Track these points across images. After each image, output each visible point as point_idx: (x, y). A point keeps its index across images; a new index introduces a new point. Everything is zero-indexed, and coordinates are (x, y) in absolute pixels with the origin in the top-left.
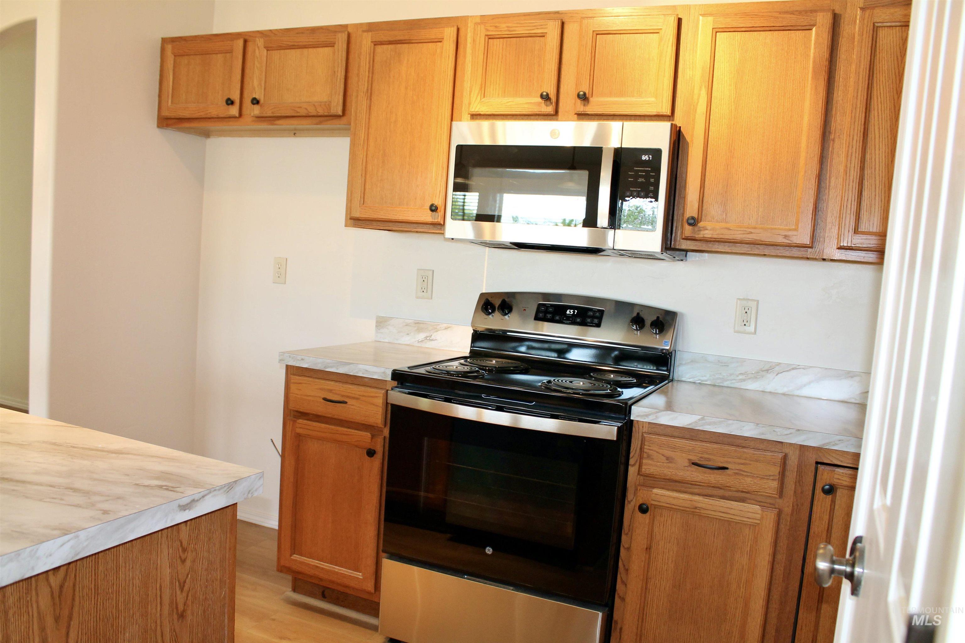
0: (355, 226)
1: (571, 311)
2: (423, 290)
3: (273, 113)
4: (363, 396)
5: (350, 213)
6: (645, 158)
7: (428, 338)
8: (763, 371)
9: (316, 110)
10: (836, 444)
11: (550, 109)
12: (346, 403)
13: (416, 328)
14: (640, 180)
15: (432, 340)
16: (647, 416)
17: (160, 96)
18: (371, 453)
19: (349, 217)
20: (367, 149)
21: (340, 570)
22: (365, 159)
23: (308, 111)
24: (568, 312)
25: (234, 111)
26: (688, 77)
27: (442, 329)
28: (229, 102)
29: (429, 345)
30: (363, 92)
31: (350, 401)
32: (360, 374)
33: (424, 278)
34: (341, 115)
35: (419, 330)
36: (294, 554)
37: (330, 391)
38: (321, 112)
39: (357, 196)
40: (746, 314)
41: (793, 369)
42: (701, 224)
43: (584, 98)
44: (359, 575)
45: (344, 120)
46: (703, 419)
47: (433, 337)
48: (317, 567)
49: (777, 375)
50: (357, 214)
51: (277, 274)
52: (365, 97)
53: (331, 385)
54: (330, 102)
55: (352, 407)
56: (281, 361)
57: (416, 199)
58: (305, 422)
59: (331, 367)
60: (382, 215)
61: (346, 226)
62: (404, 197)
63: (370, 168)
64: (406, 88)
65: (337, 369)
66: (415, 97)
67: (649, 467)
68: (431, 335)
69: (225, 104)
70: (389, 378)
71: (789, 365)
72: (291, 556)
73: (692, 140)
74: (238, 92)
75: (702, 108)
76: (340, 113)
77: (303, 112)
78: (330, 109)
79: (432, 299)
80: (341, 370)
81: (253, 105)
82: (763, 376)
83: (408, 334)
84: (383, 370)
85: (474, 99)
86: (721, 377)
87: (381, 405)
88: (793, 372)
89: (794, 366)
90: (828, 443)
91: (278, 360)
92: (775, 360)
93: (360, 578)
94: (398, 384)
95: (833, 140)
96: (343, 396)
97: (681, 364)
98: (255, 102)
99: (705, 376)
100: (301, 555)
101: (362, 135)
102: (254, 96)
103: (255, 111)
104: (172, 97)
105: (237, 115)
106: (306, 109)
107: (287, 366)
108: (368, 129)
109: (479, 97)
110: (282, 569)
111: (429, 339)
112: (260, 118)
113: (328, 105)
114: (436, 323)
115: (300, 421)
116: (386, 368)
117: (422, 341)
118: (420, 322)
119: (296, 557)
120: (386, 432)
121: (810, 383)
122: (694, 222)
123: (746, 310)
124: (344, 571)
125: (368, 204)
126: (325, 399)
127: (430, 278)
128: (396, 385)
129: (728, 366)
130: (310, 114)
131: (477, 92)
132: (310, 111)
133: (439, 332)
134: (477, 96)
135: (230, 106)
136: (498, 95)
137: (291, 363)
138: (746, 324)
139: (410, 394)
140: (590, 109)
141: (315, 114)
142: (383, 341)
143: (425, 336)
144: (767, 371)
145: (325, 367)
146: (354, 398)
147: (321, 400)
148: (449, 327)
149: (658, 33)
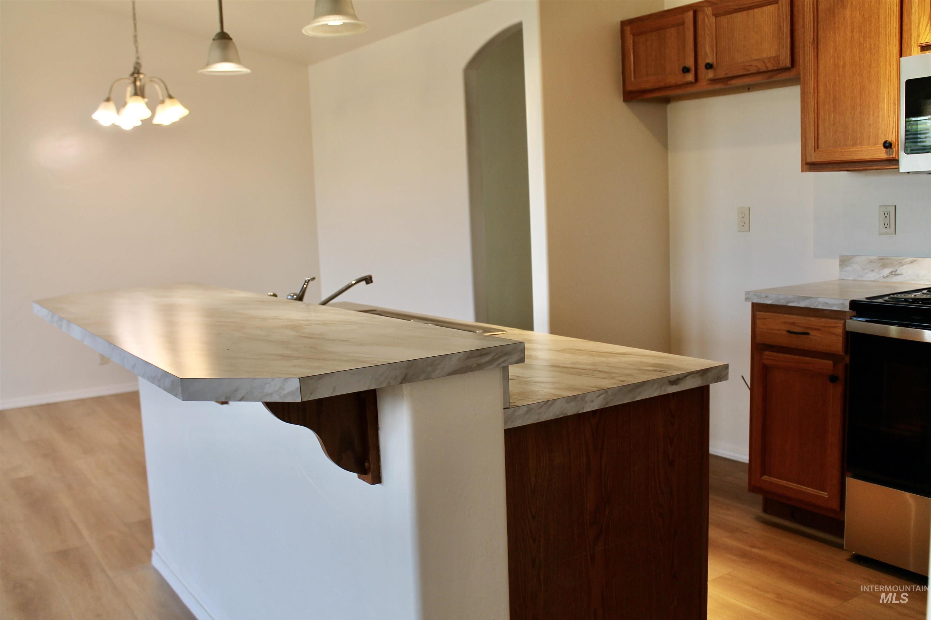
0: (811, 170)
2: (886, 226)
3: (726, 74)
4: (825, 327)
5: (806, 158)
9: (766, 66)
12: (808, 334)
15: (897, 275)
17: (623, 73)
18: (833, 379)
19: (804, 163)
20: (818, 96)
21: (807, 489)
22: (816, 106)
23: (758, 68)
25: (690, 77)
28: (685, 70)
29: (894, 279)
30: (810, 42)
31: (812, 333)
32: (820, 307)
33: (886, 214)
34: (790, 67)
35: (884, 266)
36: (764, 474)
37: (793, 324)
38: (771, 67)
39: (811, 143)
44: (825, 495)
45: (793, 72)
47: (898, 272)
48: (785, 487)
50: (812, 159)
51: (741, 223)
53: (793, 318)
54: (779, 56)
55: (815, 338)
56: (747, 299)
57: (869, 137)
58: (771, 353)
59: (793, 302)
60: (837, 157)
61: (803, 171)
62: (857, 138)
63: (821, 113)
64: (852, 31)
65: (799, 303)
66: (861, 39)
68: (897, 270)
69: (681, 72)
70: (847, 309)
72: (761, 476)
74: (692, 60)
76: (788, 65)
78: (779, 63)
79: (895, 234)
80: (802, 304)
81: (707, 70)
83: (872, 271)
84: (841, 302)
85: (923, 31)
87: (841, 334)
91: (744, 299)
93: (826, 497)
94: (857, 314)
96: (805, 328)
98: (709, 66)
100: (770, 475)
101: (812, 84)
102: (707, 62)
103: (709, 75)
104: (634, 73)
105: (693, 80)
106: (756, 66)
107: (753, 304)
108: (817, 76)
109: (928, 28)
110: (753, 488)
111: (894, 274)
112: (713, 81)
113: (777, 59)
115: (767, 353)
116: (845, 300)
117: (886, 276)
119: (765, 478)
120: (847, 359)
124: (810, 490)
125: (822, 148)
126: (789, 332)
127: (893, 213)
128: (855, 314)
130: (761, 70)
131: (926, 22)
132: (760, 68)
133: (904, 266)
135: (686, 74)
137: (755, 301)
139: (866, 321)
141: (765, 70)
142: (847, 279)
143: (891, 271)
145: (788, 302)
146: (816, 329)
147: (785, 333)
148: (915, 260)
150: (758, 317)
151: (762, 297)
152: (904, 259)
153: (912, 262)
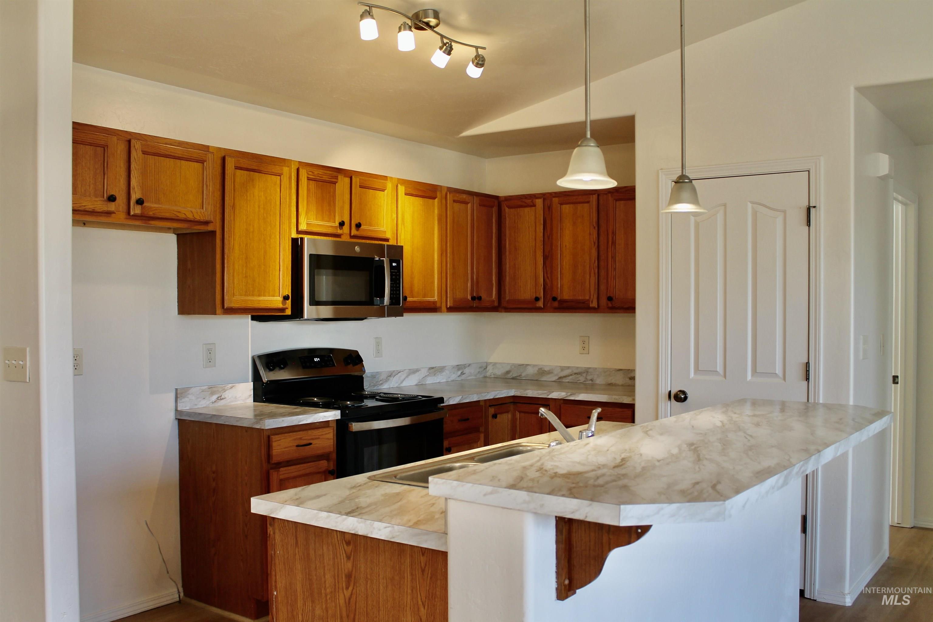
2: (209, 360)
3: (154, 214)
4: (321, 435)
5: (227, 303)
6: (394, 264)
7: (219, 398)
9: (193, 216)
10: (497, 395)
11: (341, 232)
12: (310, 444)
13: (210, 392)
14: (394, 277)
15: (222, 399)
24: (315, 360)
25: (113, 207)
27: (229, 388)
28: (112, 198)
29: (221, 403)
30: (231, 206)
31: (313, 442)
33: (209, 350)
35: (212, 394)
37: (301, 439)
38: (197, 218)
40: (378, 347)
41: (399, 372)
42: (407, 299)
43: (359, 226)
47: (223, 397)
50: (232, 304)
52: (232, 210)
53: (302, 434)
55: (315, 446)
57: (269, 290)
58: (285, 468)
59: (302, 420)
62: (262, 290)
65: (306, 420)
66: (265, 215)
67: (446, 428)
68: (222, 395)
70: (338, 417)
71: (397, 371)
75: (402, 236)
77: (182, 216)
78: (205, 217)
79: (215, 366)
80: (309, 421)
82: (389, 379)
83: (204, 398)
85: (303, 221)
88: (399, 374)
92: (393, 369)
96: (309, 440)
98: (139, 202)
99: (367, 386)
103: (136, 210)
106: (185, 215)
108: (234, 236)
109: (306, 219)
112: (135, 217)
114: (224, 385)
115: (282, 469)
117: (215, 402)
118: (212, 386)
120: (334, 456)
121: (405, 379)
122: (405, 299)
123: (378, 344)
126: (297, 446)
127: (213, 350)
129: (375, 377)
130: (188, 219)
131: (304, 216)
132: (188, 217)
133: (227, 392)
134: (305, 218)
136: (314, 218)
138: (379, 352)
140: (360, 233)
141: (193, 219)
143: (217, 397)
144: (390, 376)
145: (299, 422)
146: (316, 439)
147: (295, 448)
148: (234, 386)
149: (384, 191)
150: (274, 440)
151: (280, 422)
152: (226, 386)
153: (231, 388)
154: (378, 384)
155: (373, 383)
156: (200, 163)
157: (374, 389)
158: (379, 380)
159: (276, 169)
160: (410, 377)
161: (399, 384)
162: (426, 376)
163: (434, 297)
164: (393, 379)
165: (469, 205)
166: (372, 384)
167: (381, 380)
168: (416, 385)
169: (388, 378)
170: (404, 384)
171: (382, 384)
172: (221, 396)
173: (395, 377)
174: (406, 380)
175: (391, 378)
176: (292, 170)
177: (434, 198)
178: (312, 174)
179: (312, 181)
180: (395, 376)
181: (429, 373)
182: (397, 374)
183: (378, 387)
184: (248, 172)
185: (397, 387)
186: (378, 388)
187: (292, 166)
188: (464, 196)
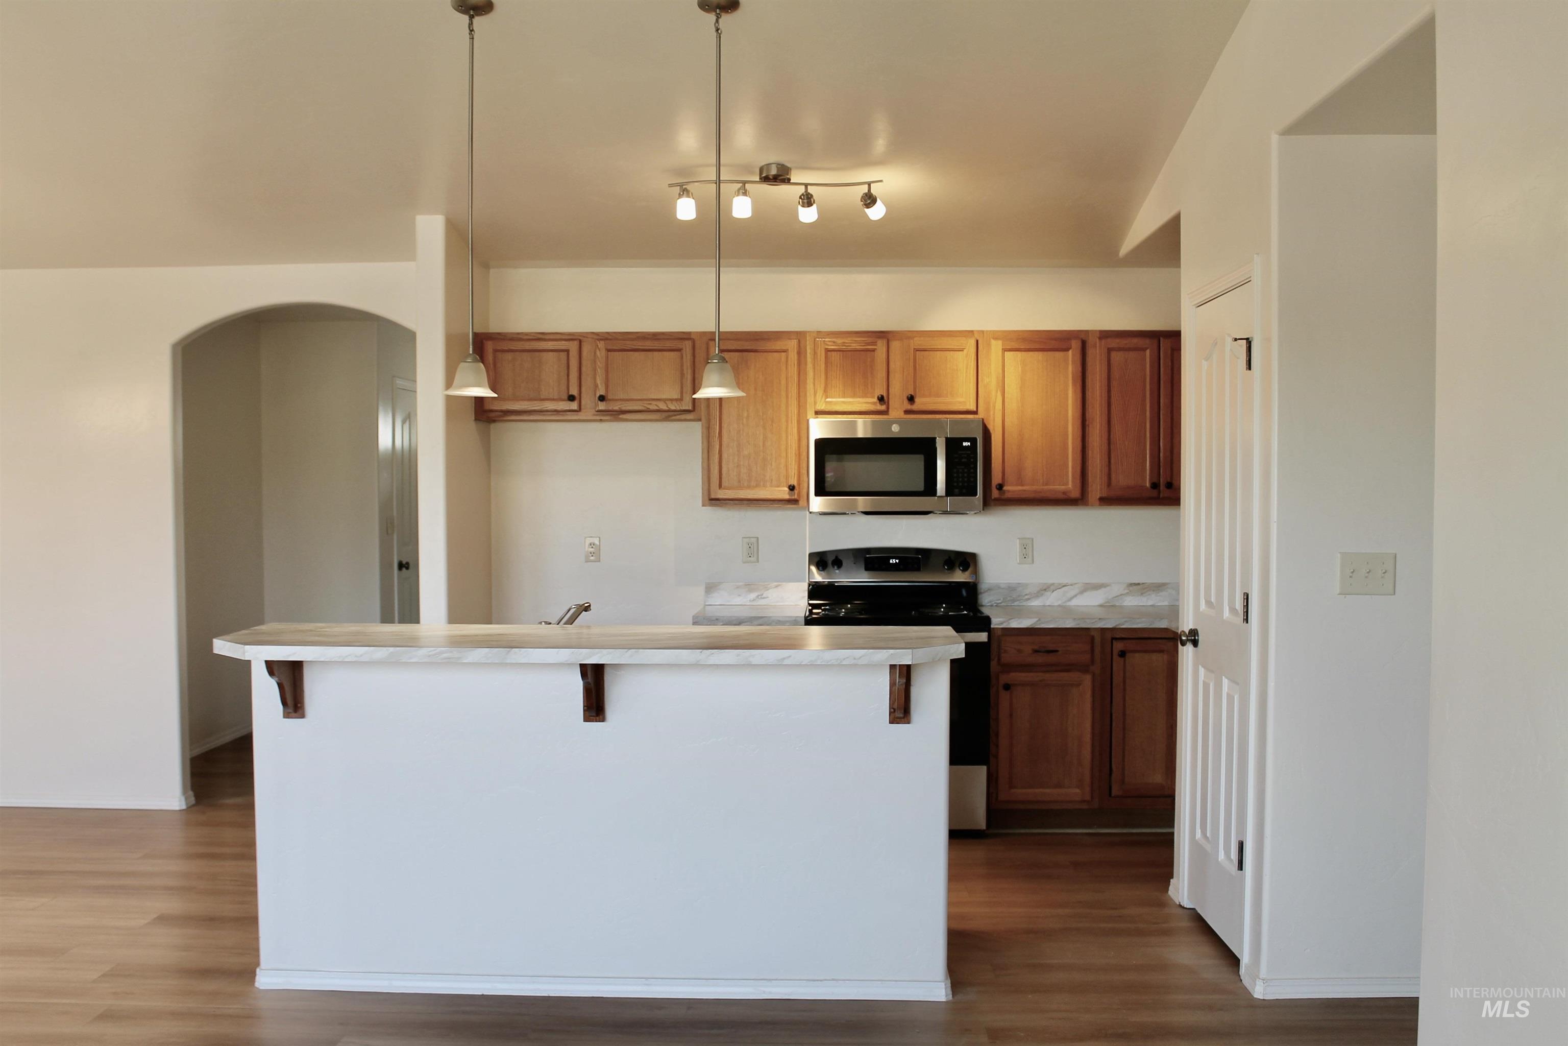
0: (709, 505)
1: (894, 560)
2: (750, 555)
5: (707, 495)
6: (965, 444)
7: (759, 597)
8: (1042, 591)
9: (667, 406)
10: (1123, 624)
11: (883, 408)
13: (747, 589)
14: (964, 460)
15: (764, 598)
16: (1002, 624)
19: (706, 499)
20: (722, 440)
22: (720, 448)
23: (658, 407)
24: (891, 561)
26: (986, 382)
27: (773, 587)
29: (763, 603)
33: (750, 544)
34: (692, 410)
35: (750, 591)
38: (672, 408)
40: (1025, 550)
42: (1005, 488)
43: (911, 399)
45: (694, 414)
46: (1039, 620)
47: (764, 596)
49: (1053, 591)
50: (713, 496)
54: (681, 399)
57: (772, 480)
60: (741, 495)
61: (703, 506)
63: (725, 455)
64: (756, 389)
67: (1006, 658)
71: (1060, 584)
73: (994, 429)
75: (999, 405)
77: (653, 408)
78: (682, 406)
79: (758, 562)
82: (1042, 595)
83: (739, 595)
85: (820, 400)
86: (1012, 599)
88: (1065, 588)
89: (1063, 585)
90: (1119, 624)
92: (1051, 581)
95: (1088, 426)
97: (981, 593)
99: (1000, 600)
101: (717, 429)
106: (657, 405)
108: (721, 422)
109: (824, 397)
111: (761, 598)
113: (679, 401)
114: (766, 583)
117: (754, 600)
118: (750, 583)
121: (1076, 596)
122: (1000, 487)
123: (1025, 546)
125: (724, 486)
127: (755, 545)
129: (1015, 590)
130: (661, 410)
131: (821, 394)
132: (661, 407)
133: (770, 590)
134: (820, 397)
135: (572, 402)
136: (839, 396)
138: (1026, 557)
140: (915, 407)
141: (666, 409)
142: (714, 604)
144: (1045, 590)
148: (779, 585)
149: (963, 351)
152: (769, 584)
153: (777, 587)
154: (1022, 599)
155: (1011, 596)
156: (675, 352)
157: (1013, 604)
158: (1024, 594)
159: (779, 345)
160: (1086, 594)
161: (1065, 602)
162: (1121, 595)
163: (1067, 484)
164: (1051, 595)
165: (1148, 352)
166: (1009, 599)
167: (1026, 595)
168: (1101, 606)
169: (1042, 592)
170: (1074, 602)
171: (1029, 599)
172: (762, 595)
173: (1055, 592)
174: (1078, 596)
175: (1048, 593)
176: (808, 342)
177: (1067, 350)
178: (833, 344)
179: (836, 352)
180: (1056, 590)
181: (1130, 591)
182: (1060, 588)
183: (1021, 602)
184: (740, 353)
185: (1059, 606)
186: (1021, 604)
187: (808, 339)
188: (1135, 340)
